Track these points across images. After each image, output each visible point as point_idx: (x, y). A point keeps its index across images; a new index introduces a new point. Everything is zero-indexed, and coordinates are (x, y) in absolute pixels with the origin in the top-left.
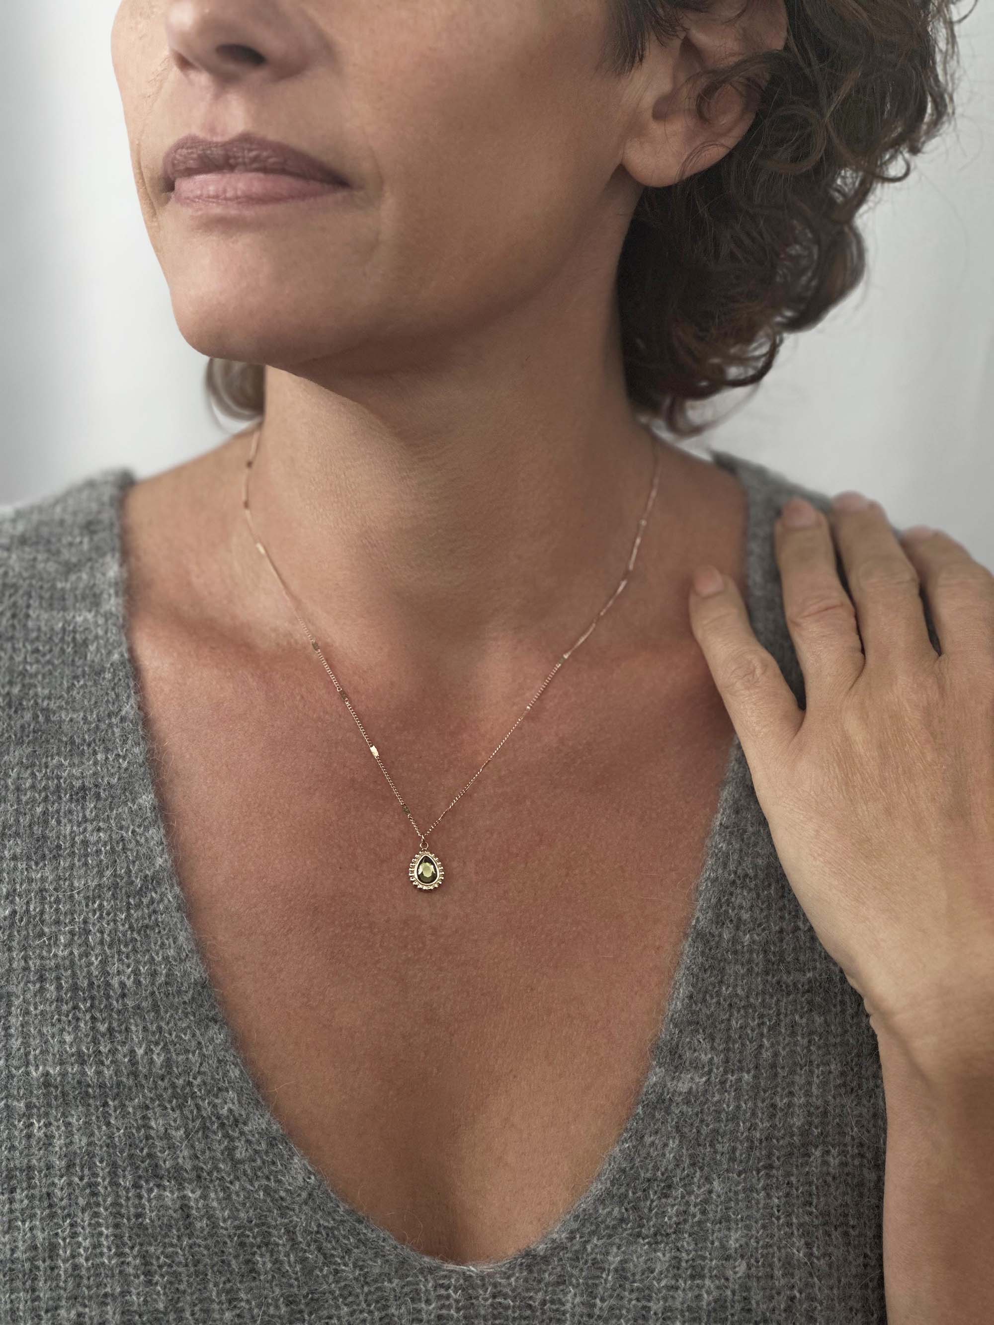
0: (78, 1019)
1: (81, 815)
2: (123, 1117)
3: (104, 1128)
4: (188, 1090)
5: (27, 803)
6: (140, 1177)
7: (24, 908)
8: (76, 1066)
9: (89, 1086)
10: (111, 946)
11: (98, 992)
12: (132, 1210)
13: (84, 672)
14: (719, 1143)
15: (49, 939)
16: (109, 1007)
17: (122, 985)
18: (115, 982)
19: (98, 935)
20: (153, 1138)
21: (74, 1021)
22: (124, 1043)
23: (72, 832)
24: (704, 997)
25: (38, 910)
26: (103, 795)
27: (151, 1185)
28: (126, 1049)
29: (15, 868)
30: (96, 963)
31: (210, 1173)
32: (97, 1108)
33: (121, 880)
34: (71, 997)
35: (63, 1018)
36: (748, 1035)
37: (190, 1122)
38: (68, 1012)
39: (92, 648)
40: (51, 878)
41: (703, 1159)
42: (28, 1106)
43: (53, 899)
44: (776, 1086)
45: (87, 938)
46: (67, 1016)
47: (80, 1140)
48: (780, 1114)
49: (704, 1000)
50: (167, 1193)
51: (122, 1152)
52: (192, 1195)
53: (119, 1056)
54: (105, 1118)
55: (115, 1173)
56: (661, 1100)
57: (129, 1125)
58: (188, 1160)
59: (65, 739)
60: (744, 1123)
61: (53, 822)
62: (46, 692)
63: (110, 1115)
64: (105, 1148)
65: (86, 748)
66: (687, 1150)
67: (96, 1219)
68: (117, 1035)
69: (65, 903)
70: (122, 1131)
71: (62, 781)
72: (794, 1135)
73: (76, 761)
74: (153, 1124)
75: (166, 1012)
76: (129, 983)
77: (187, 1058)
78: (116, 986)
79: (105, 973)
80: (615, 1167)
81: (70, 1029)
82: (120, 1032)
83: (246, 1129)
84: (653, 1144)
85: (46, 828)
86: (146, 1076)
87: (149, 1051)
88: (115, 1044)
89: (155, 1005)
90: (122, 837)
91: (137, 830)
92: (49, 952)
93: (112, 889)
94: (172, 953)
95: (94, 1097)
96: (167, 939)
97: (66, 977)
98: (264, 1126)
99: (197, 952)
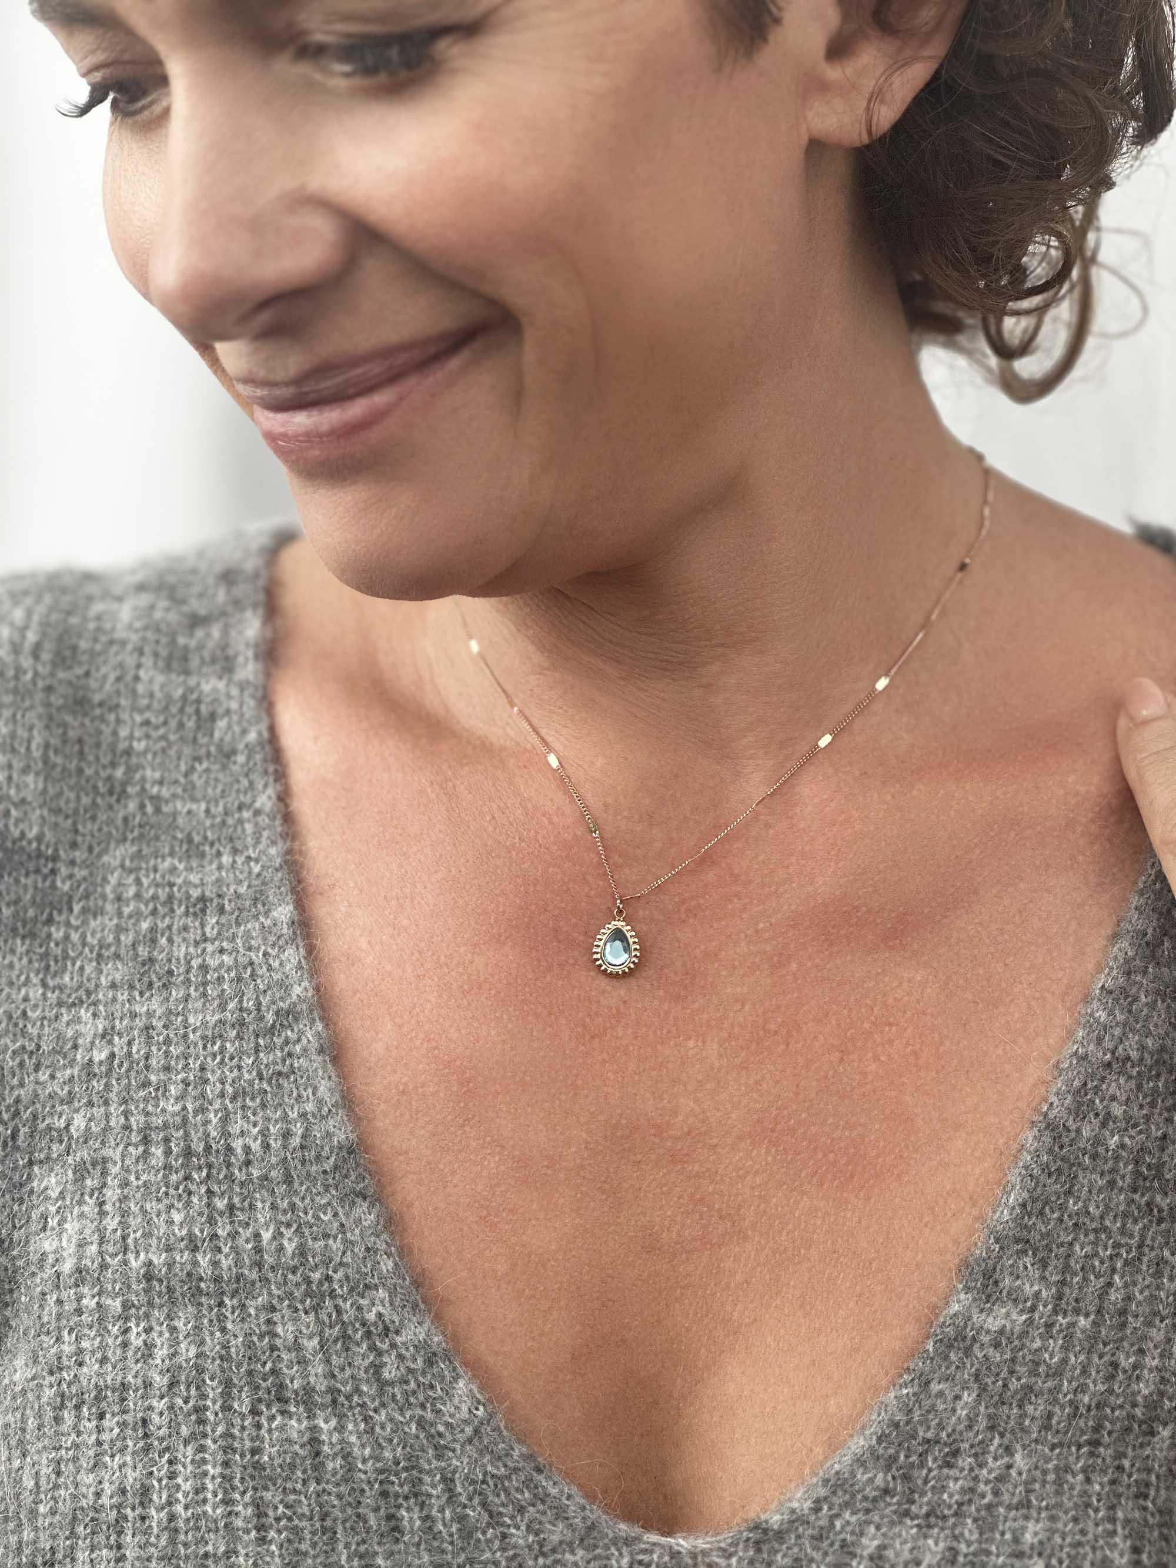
0: (190, 1193)
1: (199, 932)
2: (243, 1320)
3: (218, 1334)
4: (325, 1286)
5: (130, 917)
6: (260, 1400)
7: (125, 1050)
8: (186, 1253)
9: (201, 1279)
10: (233, 1099)
11: (217, 1157)
12: (248, 1444)
13: (209, 752)
14: (1031, 1403)
15: (157, 1090)
16: (230, 1178)
17: (247, 1149)
18: (238, 1145)
19: (219, 1085)
20: (279, 1350)
21: (185, 1195)
22: (248, 1224)
23: (188, 954)
24: (1043, 1208)
25: (142, 1052)
26: (227, 907)
27: (274, 1410)
28: (248, 1233)
29: (114, 1000)
31: (348, 1397)
32: (210, 1309)
33: (249, 1015)
34: (182, 1165)
35: (172, 1191)
36: (1094, 1268)
37: (327, 1329)
38: (179, 1184)
39: (222, 724)
40: (158, 1013)
41: (1006, 1423)
42: (126, 1306)
43: (161, 1038)
45: (205, 1089)
46: (177, 1189)
47: (187, 1350)
48: (1122, 1376)
49: (1042, 1212)
50: (294, 1423)
51: (239, 1365)
52: (325, 1425)
53: (241, 1241)
54: (220, 1321)
55: (229, 1394)
56: (960, 1336)
57: (249, 1331)
58: (321, 1379)
59: (180, 836)
60: (1069, 1382)
61: (163, 941)
63: (226, 1318)
64: (218, 1362)
65: (207, 848)
66: (987, 1408)
67: (201, 1455)
68: (239, 1213)
69: (177, 1043)
70: (241, 1339)
71: (175, 889)
72: (1137, 1405)
73: (194, 864)
74: (279, 1330)
75: (302, 1184)
76: (256, 1146)
77: (326, 1246)
78: (239, 1151)
79: (226, 1134)
80: (886, 1418)
81: (180, 1206)
82: (242, 1210)
83: (399, 1340)
84: (941, 1394)
85: (154, 949)
86: (272, 1267)
87: (278, 1235)
88: (236, 1226)
89: (288, 1175)
90: (251, 960)
91: (269, 950)
92: (156, 1106)
93: (237, 1027)
94: (310, 1107)
95: (208, 1294)
96: (305, 1090)
97: (176, 1139)
98: (422, 1336)
99: (343, 1107)
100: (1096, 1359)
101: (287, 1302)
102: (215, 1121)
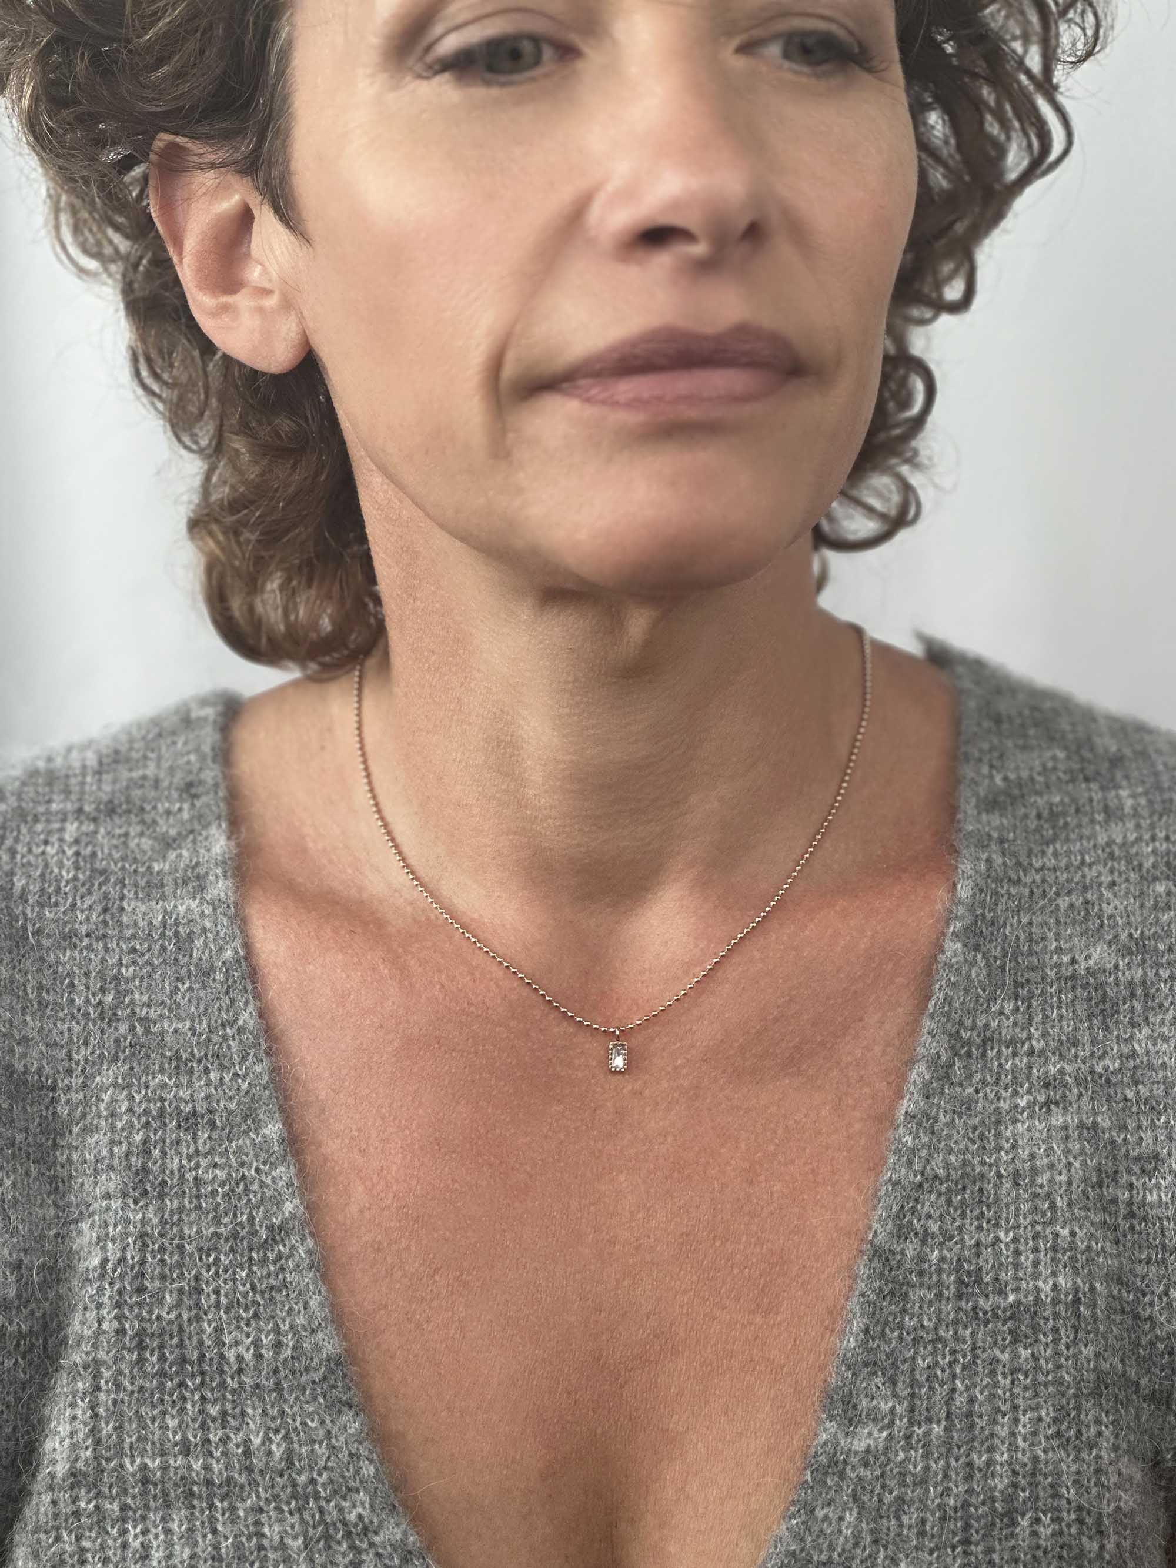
0: (184, 1400)
1: (191, 1146)
2: (232, 1522)
3: (209, 1535)
4: (310, 1489)
5: (123, 1130)
7: (118, 1256)
8: (180, 1457)
9: (195, 1483)
10: (227, 1310)
11: (211, 1366)
14: (905, 1513)
15: (151, 1297)
16: (223, 1384)
17: (240, 1358)
18: (231, 1355)
19: (213, 1296)
20: (266, 1550)
21: (179, 1402)
22: (238, 1430)
23: (181, 1167)
24: (883, 1331)
25: (136, 1259)
26: (219, 1123)
28: (240, 1438)
32: (202, 1511)
33: (242, 1229)
34: (177, 1373)
35: (166, 1398)
36: (937, 1378)
37: (311, 1529)
38: (173, 1390)
40: (154, 1221)
41: (887, 1535)
42: (124, 1508)
43: (156, 1247)
44: (973, 1440)
45: (199, 1299)
46: (171, 1395)
47: (182, 1552)
48: (978, 1475)
49: (883, 1334)
51: (229, 1565)
53: (231, 1447)
54: (211, 1523)
56: (833, 1462)
57: (238, 1533)
59: (169, 1054)
60: (935, 1488)
61: (157, 1153)
62: (145, 998)
63: (217, 1520)
64: (209, 1562)
65: (195, 1065)
66: (868, 1524)
68: (231, 1420)
69: (172, 1253)
70: (230, 1540)
71: (166, 1104)
72: (994, 1501)
73: (184, 1080)
74: (266, 1530)
75: (291, 1393)
76: (248, 1356)
77: (312, 1450)
78: (232, 1359)
79: (220, 1344)
80: (783, 1550)
81: (174, 1412)
82: (234, 1417)
83: (377, 1539)
84: (826, 1518)
85: (149, 1159)
86: (261, 1471)
87: (267, 1440)
88: (228, 1430)
89: (278, 1384)
90: (244, 1175)
91: (262, 1167)
92: (150, 1312)
93: (232, 1240)
94: (301, 1321)
95: (200, 1497)
96: (296, 1303)
97: (171, 1346)
98: (399, 1536)
99: (332, 1321)
100: (953, 1463)
101: (273, 1505)
102: (209, 1330)
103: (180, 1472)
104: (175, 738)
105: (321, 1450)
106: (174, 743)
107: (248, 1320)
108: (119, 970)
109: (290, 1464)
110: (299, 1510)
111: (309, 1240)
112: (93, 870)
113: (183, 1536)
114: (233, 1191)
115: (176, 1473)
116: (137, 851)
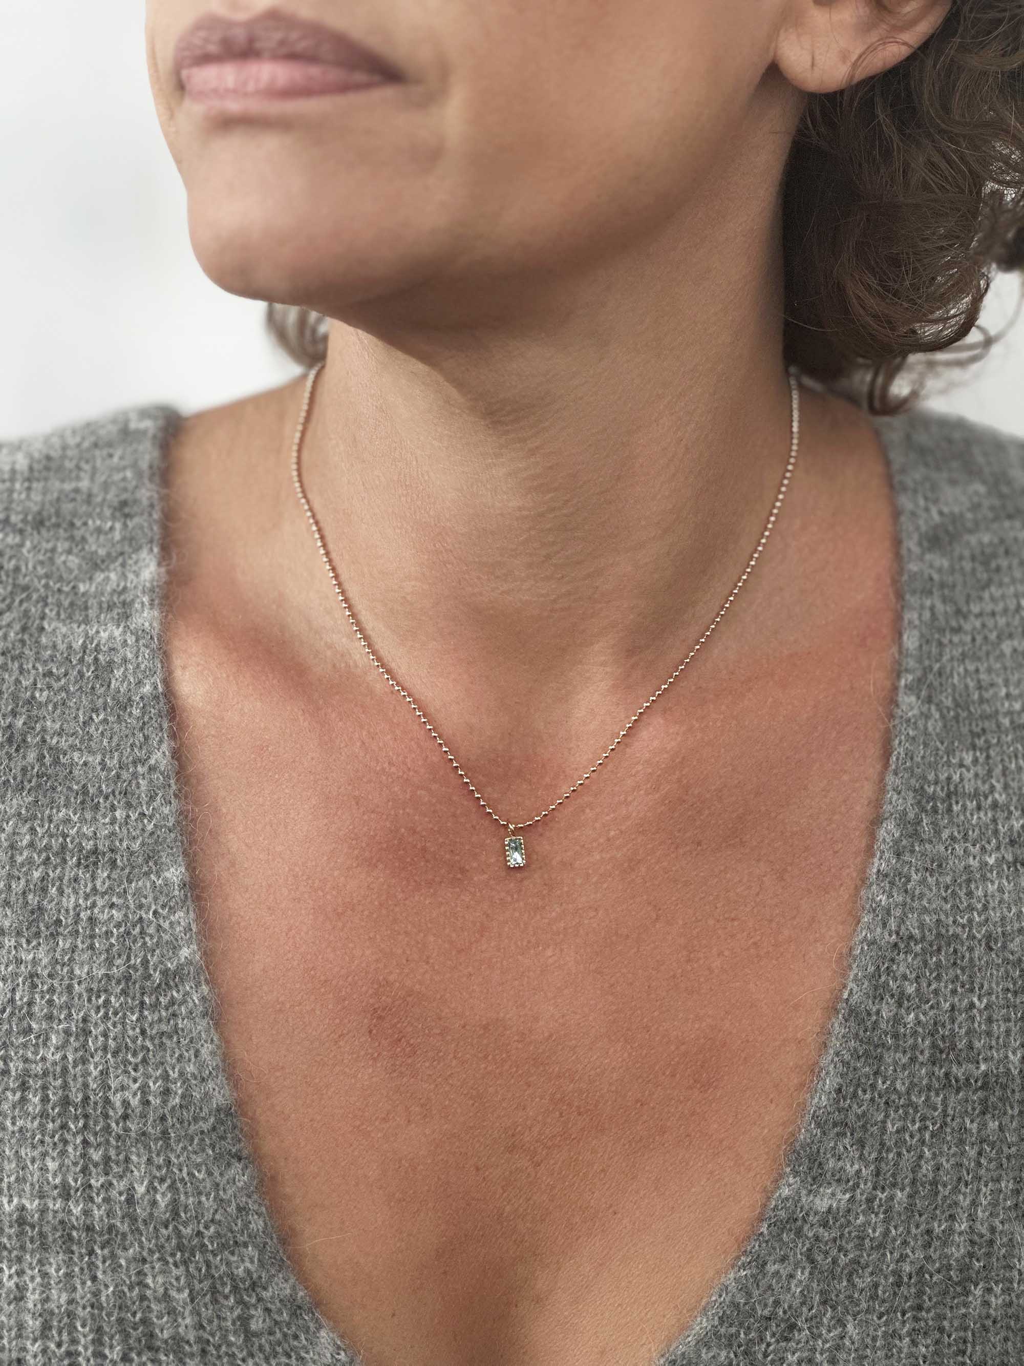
0: (66, 1142)
1: (90, 885)
2: (114, 1271)
3: (89, 1283)
4: (196, 1241)
6: (131, 1348)
7: (9, 996)
8: (59, 1201)
9: (74, 1228)
10: (115, 1054)
11: (94, 1109)
13: (105, 704)
14: (859, 1276)
15: (38, 1037)
16: (107, 1129)
17: (126, 1104)
18: (117, 1099)
19: (101, 1039)
20: (149, 1300)
21: (60, 1144)
22: (121, 1177)
23: (77, 905)
24: (856, 1091)
25: (25, 1000)
27: (142, 1358)
28: (122, 1185)
30: (95, 1073)
31: (217, 1347)
32: (82, 1257)
33: (135, 972)
34: (59, 1114)
35: (47, 1139)
36: (906, 1143)
37: (197, 1283)
38: (55, 1132)
39: (118, 673)
40: (44, 962)
41: (837, 1296)
43: (45, 987)
44: (935, 1208)
45: (86, 1041)
46: (52, 1137)
47: (59, 1297)
48: (936, 1243)
51: (109, 1315)
53: (114, 1193)
54: (91, 1271)
55: (100, 1341)
56: (791, 1218)
57: (119, 1282)
58: (191, 1330)
59: (75, 787)
60: (891, 1253)
61: (54, 891)
63: (97, 1268)
64: (88, 1309)
65: (101, 801)
66: (819, 1284)
68: (114, 1166)
69: (61, 993)
70: (111, 1289)
71: (68, 839)
72: (950, 1270)
73: (88, 815)
74: (150, 1281)
75: (178, 1142)
76: (135, 1102)
78: (118, 1104)
79: (106, 1087)
80: (727, 1299)
81: (55, 1154)
82: (117, 1163)
83: (266, 1294)
84: (776, 1274)
85: (45, 897)
86: (145, 1220)
87: (152, 1189)
88: (110, 1178)
89: (165, 1133)
90: (141, 918)
91: (160, 911)
92: (36, 1053)
93: (123, 983)
94: (191, 1068)
95: (79, 1242)
96: (187, 1051)
97: (54, 1087)
98: (288, 1291)
99: (224, 1071)
100: (913, 1230)
101: (157, 1255)
103: (60, 1216)
104: (111, 451)
105: (209, 1203)
106: (111, 456)
107: (136, 1065)
108: (33, 693)
109: (176, 1214)
110: (185, 1263)
111: (204, 987)
112: (14, 585)
113: (60, 1281)
114: (129, 933)
115: (54, 1217)
116: (62, 568)
